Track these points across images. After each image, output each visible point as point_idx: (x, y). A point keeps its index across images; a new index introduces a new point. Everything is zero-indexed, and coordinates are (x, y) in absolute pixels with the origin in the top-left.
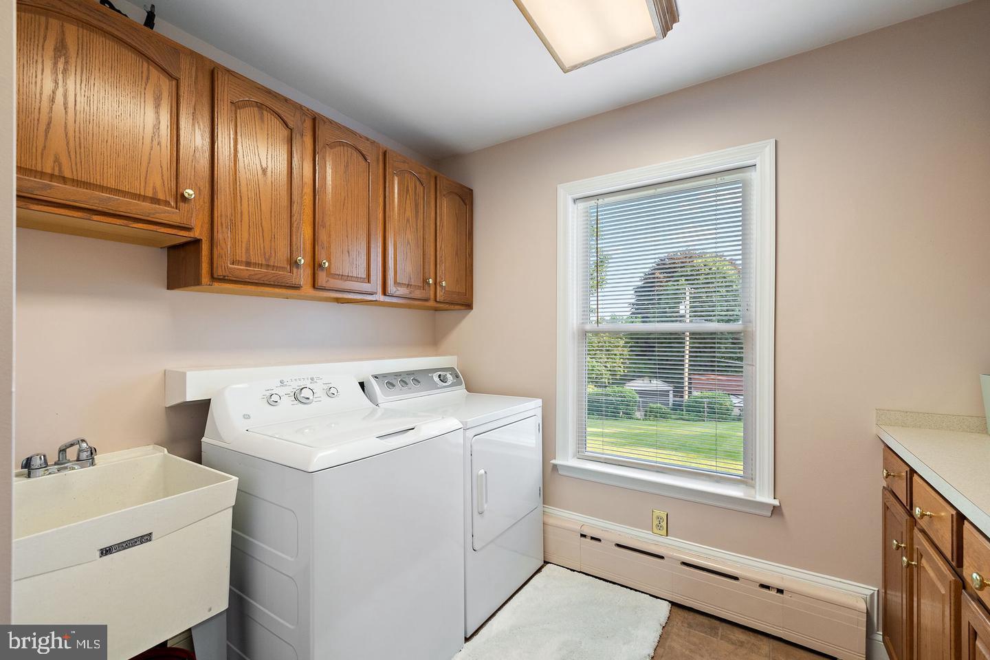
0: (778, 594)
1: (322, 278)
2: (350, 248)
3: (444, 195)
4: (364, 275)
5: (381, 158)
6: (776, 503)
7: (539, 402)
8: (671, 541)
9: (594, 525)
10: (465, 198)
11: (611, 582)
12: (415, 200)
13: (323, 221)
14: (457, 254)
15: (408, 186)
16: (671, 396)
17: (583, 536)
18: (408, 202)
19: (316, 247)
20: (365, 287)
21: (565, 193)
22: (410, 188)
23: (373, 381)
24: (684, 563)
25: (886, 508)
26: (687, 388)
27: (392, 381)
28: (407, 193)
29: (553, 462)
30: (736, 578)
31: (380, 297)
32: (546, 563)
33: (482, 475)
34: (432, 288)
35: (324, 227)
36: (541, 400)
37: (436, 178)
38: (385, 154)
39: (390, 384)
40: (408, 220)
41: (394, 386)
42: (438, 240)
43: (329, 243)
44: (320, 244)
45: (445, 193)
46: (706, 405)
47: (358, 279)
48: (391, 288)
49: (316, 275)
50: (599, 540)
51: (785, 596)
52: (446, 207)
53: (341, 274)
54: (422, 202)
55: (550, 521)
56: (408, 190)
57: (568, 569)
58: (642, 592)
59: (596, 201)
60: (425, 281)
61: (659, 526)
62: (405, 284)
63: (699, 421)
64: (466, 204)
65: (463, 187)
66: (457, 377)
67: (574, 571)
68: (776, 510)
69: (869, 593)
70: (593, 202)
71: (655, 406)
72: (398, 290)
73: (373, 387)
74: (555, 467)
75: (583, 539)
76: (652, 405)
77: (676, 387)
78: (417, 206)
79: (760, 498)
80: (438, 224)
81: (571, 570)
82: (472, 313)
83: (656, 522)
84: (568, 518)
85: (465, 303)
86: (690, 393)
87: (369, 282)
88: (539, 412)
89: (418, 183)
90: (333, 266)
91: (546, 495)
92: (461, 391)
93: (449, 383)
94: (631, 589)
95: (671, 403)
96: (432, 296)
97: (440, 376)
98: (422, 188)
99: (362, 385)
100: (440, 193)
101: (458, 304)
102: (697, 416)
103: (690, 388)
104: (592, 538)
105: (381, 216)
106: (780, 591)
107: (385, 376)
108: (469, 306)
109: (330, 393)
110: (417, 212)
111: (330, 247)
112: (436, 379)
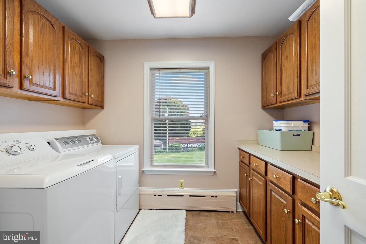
0: (216, 198)
1: (27, 84)
2: (44, 71)
3: (92, 56)
4: (52, 86)
5: (61, 29)
6: (215, 170)
7: (137, 147)
8: (186, 189)
9: (158, 190)
10: (101, 59)
11: (166, 209)
12: (79, 54)
13: (27, 52)
14: (98, 84)
15: (75, 47)
16: (162, 145)
17: (155, 195)
18: (76, 54)
19: (23, 66)
20: (53, 92)
21: (147, 66)
22: (76, 48)
23: (56, 141)
24: (190, 196)
25: (241, 166)
26: (167, 143)
27: (66, 141)
28: (75, 50)
29: (143, 169)
30: (205, 196)
31: (60, 99)
32: (140, 210)
33: (120, 178)
34: (87, 97)
35: (28, 56)
36: (138, 146)
37: (88, 47)
38: (63, 28)
39: (66, 143)
40: (76, 63)
41: (68, 143)
42: (90, 76)
43: (31, 66)
44: (25, 65)
45: (93, 55)
46: (174, 148)
47: (48, 88)
48: (67, 95)
49: (23, 82)
50: (161, 195)
51: (218, 197)
52: (93, 61)
53: (39, 84)
54: (82, 56)
55: (142, 193)
56: (75, 49)
57: (149, 209)
58: (176, 210)
59: (159, 71)
60: (84, 94)
61: (181, 186)
62: (74, 94)
63: (172, 153)
64: (102, 63)
65: (100, 55)
66: (98, 138)
67: (151, 209)
68: (215, 173)
69: (236, 191)
70: (157, 71)
71: (158, 149)
72: (70, 96)
73: (56, 144)
74: (143, 172)
75: (155, 196)
76: (157, 149)
77: (164, 142)
78: (80, 57)
79: (210, 170)
80: (90, 68)
81: (150, 209)
82: (104, 111)
83: (180, 184)
84: (149, 190)
85: (101, 106)
86: (168, 144)
87: (55, 90)
88: (137, 150)
89: (80, 47)
90: (34, 79)
91: (140, 183)
92: (100, 145)
93: (94, 141)
94: (173, 210)
95: (162, 148)
96: (87, 101)
97: (90, 138)
98: (82, 49)
99: (49, 143)
100: (91, 55)
101: (98, 106)
102: (172, 151)
103: (168, 142)
104: (159, 195)
105: (61, 58)
106: (216, 197)
107: (62, 139)
108: (102, 107)
109: (31, 148)
110: (80, 60)
111: (32, 68)
112: (88, 140)
